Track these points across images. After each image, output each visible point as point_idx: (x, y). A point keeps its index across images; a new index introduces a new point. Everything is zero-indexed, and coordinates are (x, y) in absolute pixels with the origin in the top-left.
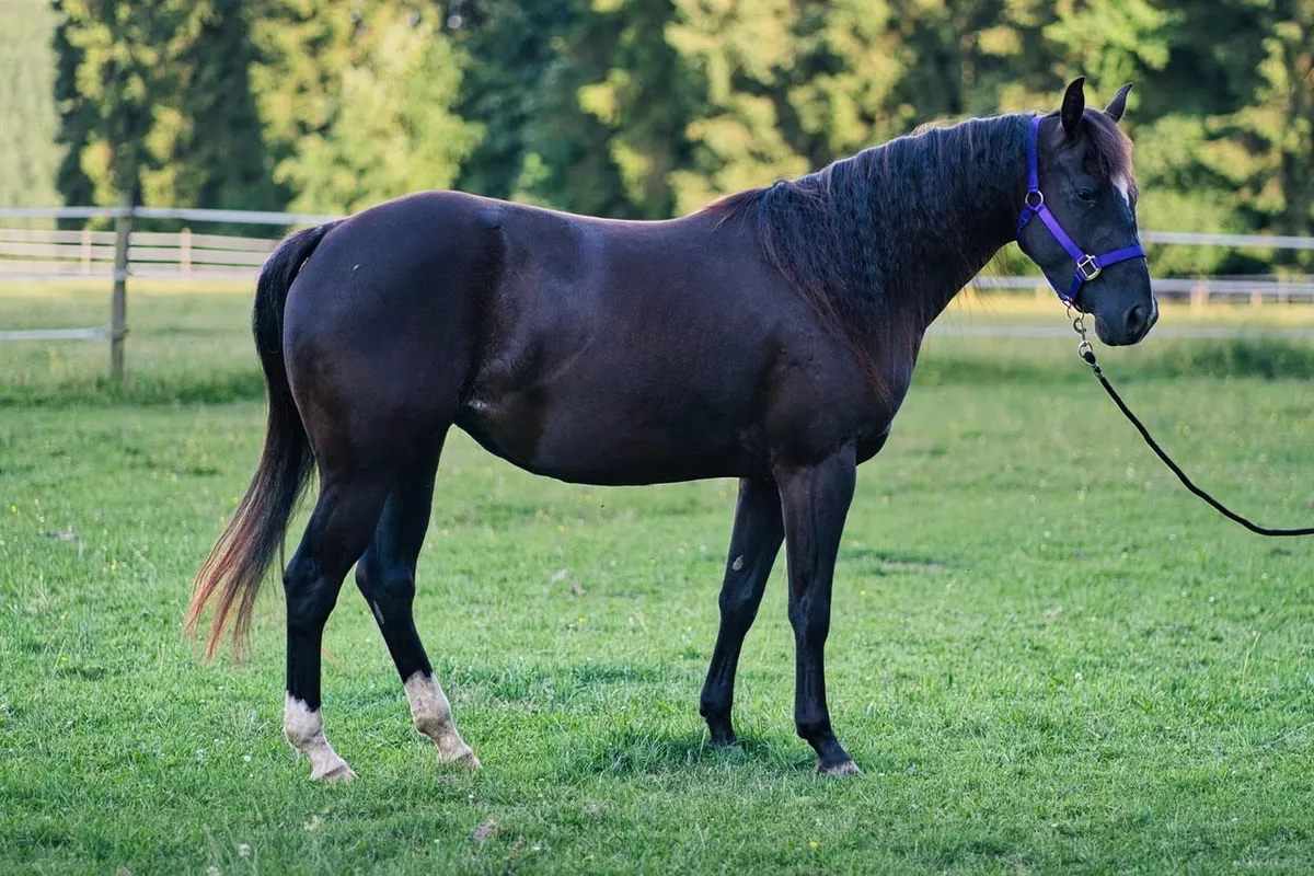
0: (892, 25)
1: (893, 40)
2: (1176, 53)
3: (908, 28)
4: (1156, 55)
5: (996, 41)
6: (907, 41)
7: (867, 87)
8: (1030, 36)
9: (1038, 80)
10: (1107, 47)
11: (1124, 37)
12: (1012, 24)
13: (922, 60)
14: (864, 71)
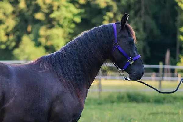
0: (14, 12)
1: (14, 16)
2: (83, 19)
3: (18, 13)
4: (78, 20)
5: (39, 16)
6: (17, 16)
7: (8, 27)
8: (47, 15)
9: (49, 26)
10: (65, 18)
11: (70, 16)
12: (43, 12)
13: (21, 21)
14: (7, 24)
